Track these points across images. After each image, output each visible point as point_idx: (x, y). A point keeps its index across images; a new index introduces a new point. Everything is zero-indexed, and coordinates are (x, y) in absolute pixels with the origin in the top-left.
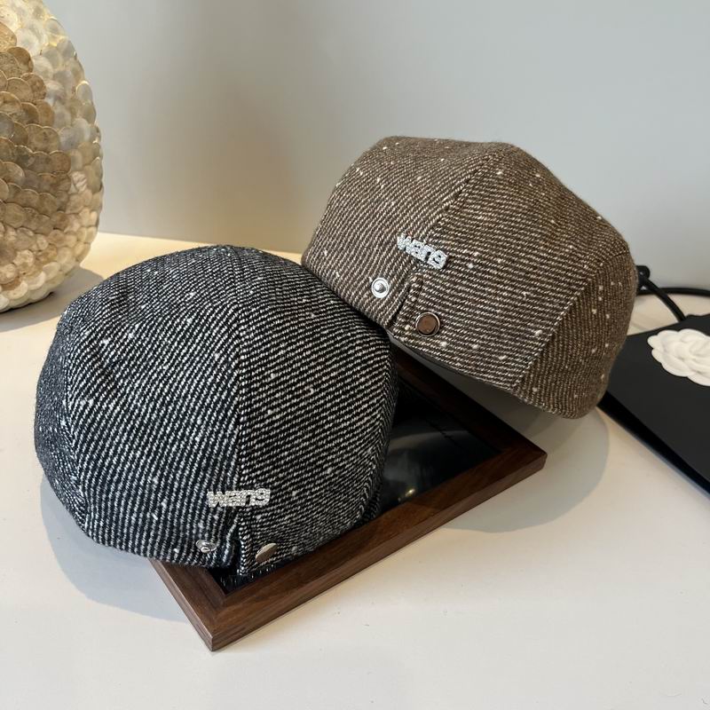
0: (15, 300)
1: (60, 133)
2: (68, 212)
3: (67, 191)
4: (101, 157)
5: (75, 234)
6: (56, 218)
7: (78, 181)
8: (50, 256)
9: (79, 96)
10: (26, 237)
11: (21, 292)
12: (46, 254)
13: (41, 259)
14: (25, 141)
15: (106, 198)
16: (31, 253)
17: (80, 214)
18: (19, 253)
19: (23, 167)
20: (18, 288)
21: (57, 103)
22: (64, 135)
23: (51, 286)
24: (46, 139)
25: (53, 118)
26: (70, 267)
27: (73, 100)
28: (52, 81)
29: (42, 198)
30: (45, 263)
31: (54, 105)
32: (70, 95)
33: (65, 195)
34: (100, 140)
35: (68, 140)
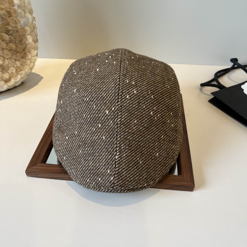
0: (10, 86)
1: (21, 20)
2: (26, 51)
3: (25, 43)
4: (36, 28)
5: (29, 59)
6: (22, 55)
7: (29, 39)
8: (21, 69)
10: (12, 62)
11: (12, 83)
12: (20, 68)
13: (18, 70)
14: (8, 24)
15: (39, 44)
16: (14, 68)
17: (31, 52)
19: (8, 35)
20: (10, 82)
22: (22, 21)
23: (22, 80)
24: (16, 23)
25: (17, 14)
26: (29, 72)
27: (24, 6)
29: (17, 46)
30: (20, 71)
31: (17, 9)
32: (23, 5)
33: (25, 45)
34: (35, 22)
35: (24, 23)
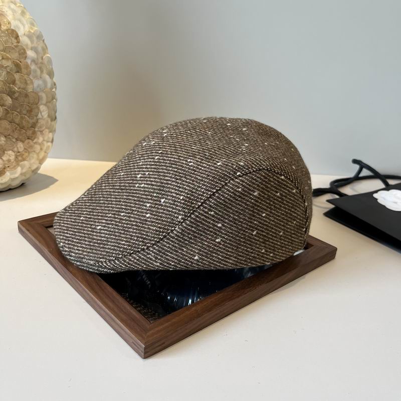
1: (33, 81)
2: (36, 129)
3: (37, 116)
4: (56, 100)
5: (40, 144)
6: (30, 133)
7: (43, 111)
8: (24, 157)
9: (45, 61)
10: (11, 142)
11: (6, 179)
12: (22, 155)
13: (20, 157)
14: (14, 82)
15: (59, 125)
16: (13, 154)
17: (44, 132)
18: (6, 152)
19: (12, 98)
20: (4, 176)
21: (33, 63)
22: (37, 83)
23: (23, 178)
24: (26, 83)
25: (30, 71)
26: (34, 167)
27: (42, 63)
28: (30, 51)
29: (22, 118)
30: (21, 161)
31: (31, 64)
32: (40, 60)
33: (35, 118)
34: (56, 90)
35: (38, 86)
